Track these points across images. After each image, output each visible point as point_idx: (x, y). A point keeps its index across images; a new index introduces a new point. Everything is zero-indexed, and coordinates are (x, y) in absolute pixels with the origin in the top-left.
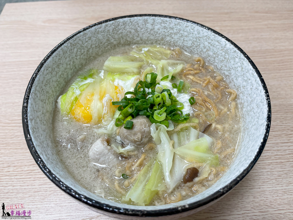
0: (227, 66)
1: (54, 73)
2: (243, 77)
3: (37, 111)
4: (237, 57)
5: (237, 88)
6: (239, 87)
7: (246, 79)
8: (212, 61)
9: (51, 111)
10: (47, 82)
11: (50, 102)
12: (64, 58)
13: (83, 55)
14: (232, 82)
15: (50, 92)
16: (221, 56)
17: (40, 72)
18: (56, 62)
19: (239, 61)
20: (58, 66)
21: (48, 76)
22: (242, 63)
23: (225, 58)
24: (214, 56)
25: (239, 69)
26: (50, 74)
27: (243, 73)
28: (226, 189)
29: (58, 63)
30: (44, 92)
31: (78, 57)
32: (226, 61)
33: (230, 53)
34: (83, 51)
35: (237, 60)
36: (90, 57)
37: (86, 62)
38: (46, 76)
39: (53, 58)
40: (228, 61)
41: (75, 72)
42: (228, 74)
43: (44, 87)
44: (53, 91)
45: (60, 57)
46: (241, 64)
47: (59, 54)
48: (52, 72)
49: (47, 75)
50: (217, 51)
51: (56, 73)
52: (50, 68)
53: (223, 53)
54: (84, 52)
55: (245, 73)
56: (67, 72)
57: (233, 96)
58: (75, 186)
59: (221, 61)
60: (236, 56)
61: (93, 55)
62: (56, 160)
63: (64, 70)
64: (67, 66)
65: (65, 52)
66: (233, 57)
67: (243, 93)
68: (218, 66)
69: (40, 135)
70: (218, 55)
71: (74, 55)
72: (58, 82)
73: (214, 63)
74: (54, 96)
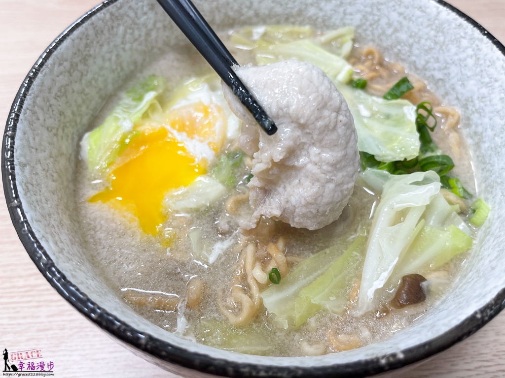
0: (441, 59)
1: (76, 74)
2: (479, 77)
3: (37, 150)
4: (464, 38)
5: (464, 102)
6: (470, 100)
7: (487, 80)
8: (404, 55)
9: (71, 155)
10: (60, 91)
11: (68, 136)
12: (98, 45)
13: (137, 43)
14: (452, 92)
15: (68, 113)
16: (426, 40)
17: (44, 67)
18: (79, 50)
19: (470, 45)
20: (84, 60)
21: (64, 80)
22: (476, 48)
23: (436, 43)
24: (411, 41)
25: (470, 62)
26: (67, 74)
27: (479, 69)
29: (84, 53)
30: (54, 112)
31: (128, 46)
32: (438, 47)
33: (449, 29)
34: (136, 33)
35: (465, 43)
36: (153, 48)
37: (144, 60)
38: (57, 78)
40: (444, 47)
41: (121, 78)
42: (441, 76)
43: (53, 101)
44: (73, 113)
45: (89, 41)
46: (473, 50)
47: (86, 34)
48: (72, 70)
49: (61, 77)
50: (416, 30)
51: (79, 75)
52: (66, 61)
53: (433, 33)
54: (140, 36)
55: (483, 69)
56: (104, 76)
57: (451, 121)
58: (123, 312)
59: (426, 51)
60: (462, 34)
61: (160, 45)
62: (79, 255)
63: (98, 70)
64: (104, 64)
65: (99, 32)
66: (455, 39)
67: (481, 111)
68: (417, 62)
69: (44, 200)
70: (420, 38)
71: (118, 40)
72: (86, 95)
73: (409, 56)
74: (76, 124)
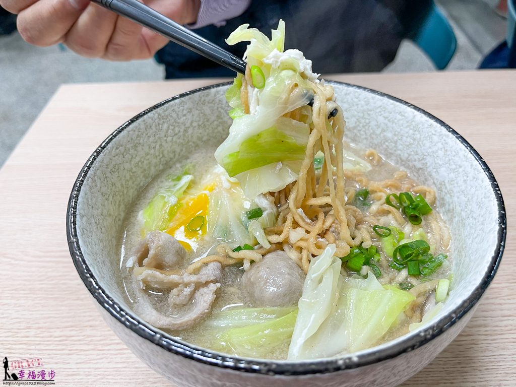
0: (419, 152)
1: (128, 156)
2: (448, 165)
3: (93, 207)
4: (435, 135)
5: (439, 186)
6: (443, 183)
7: (454, 167)
8: (391, 149)
10: (114, 167)
11: (116, 202)
12: (147, 136)
13: (177, 136)
14: (430, 178)
15: (118, 185)
16: (407, 137)
17: (105, 149)
18: (132, 139)
19: (440, 140)
20: (135, 147)
21: (119, 160)
22: (444, 142)
23: (414, 140)
24: (396, 138)
25: (441, 153)
26: (121, 156)
27: (447, 159)
29: (135, 142)
30: (108, 183)
31: (169, 139)
32: (416, 143)
33: (423, 129)
34: (177, 129)
35: (435, 138)
36: (188, 142)
38: (114, 158)
39: (129, 132)
40: (420, 143)
41: (162, 163)
42: (421, 166)
43: (108, 175)
44: (122, 186)
45: (140, 133)
46: (442, 144)
47: (138, 128)
48: (125, 154)
49: (117, 157)
50: (399, 130)
51: (130, 157)
52: (121, 146)
53: (411, 132)
54: (179, 131)
55: (450, 158)
56: (148, 159)
59: (408, 146)
60: (434, 132)
61: (195, 139)
63: (144, 155)
64: (150, 151)
65: (148, 127)
66: (428, 136)
67: (451, 192)
68: (402, 155)
69: (93, 243)
70: (402, 135)
71: (163, 134)
72: (133, 173)
73: (395, 151)
74: (123, 195)
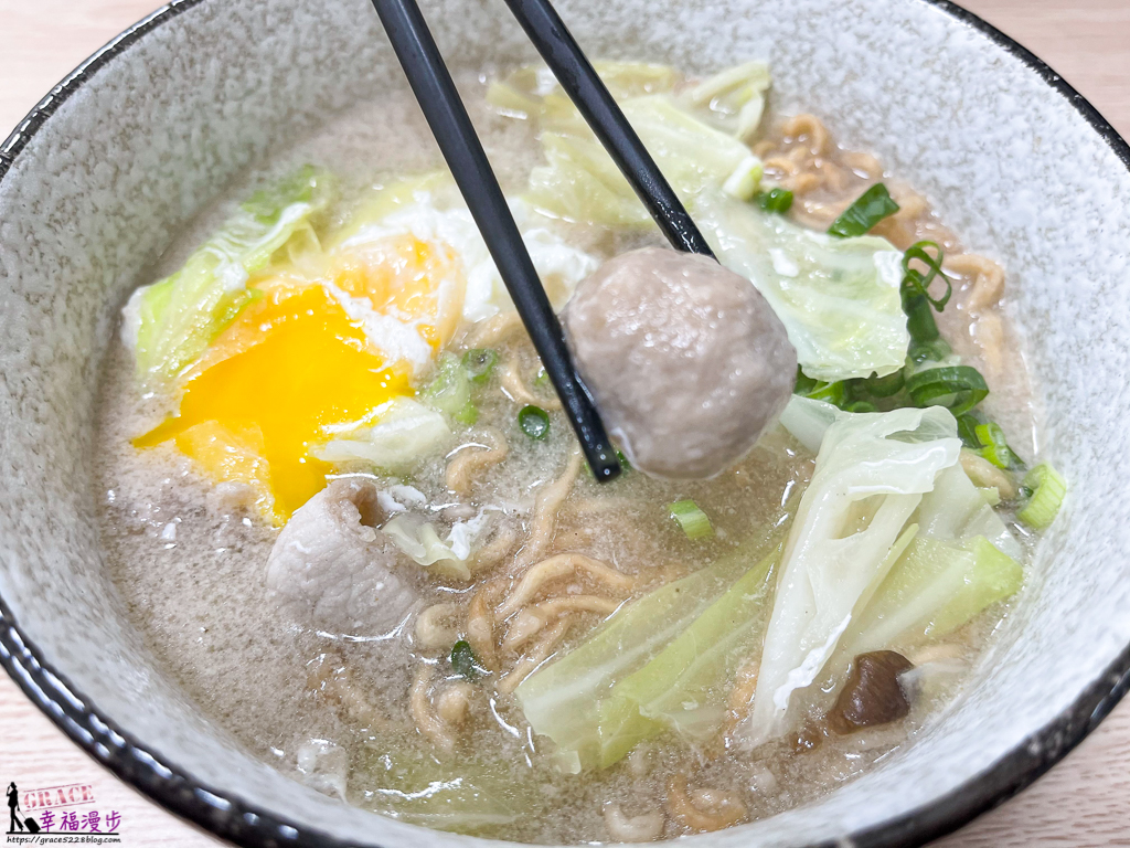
0: (955, 140)
1: (102, 170)
2: (1040, 182)
4: (1006, 91)
5: (1008, 241)
6: (1021, 234)
7: (1059, 188)
8: (869, 131)
9: (87, 360)
10: (60, 208)
11: (80, 315)
12: (157, 102)
13: (252, 99)
14: (979, 217)
15: (82, 260)
16: (921, 97)
17: (23, 152)
18: (109, 113)
19: (1020, 108)
20: (124, 138)
21: (72, 182)
22: (1034, 114)
23: (942, 104)
24: (886, 99)
25: (1021, 147)
26: (80, 170)
27: (1040, 164)
28: (1058, 738)
29: (122, 121)
30: (46, 259)
32: (947, 114)
33: (971, 72)
34: (251, 75)
35: (1008, 102)
36: (291, 112)
37: (272, 140)
38: (56, 178)
39: (96, 91)
40: (961, 114)
41: (214, 182)
42: (954, 181)
43: (43, 233)
44: (95, 262)
45: (133, 92)
46: (1027, 120)
47: (126, 76)
48: (91, 162)
49: (65, 176)
50: (898, 75)
51: (110, 171)
52: (77, 138)
53: (935, 81)
54: (260, 82)
55: (1050, 162)
56: (171, 174)
57: (985, 287)
59: (920, 122)
60: (1003, 83)
61: (308, 105)
63: (156, 162)
64: (172, 147)
65: (160, 72)
66: (987, 94)
67: (1046, 260)
68: (901, 148)
69: (7, 468)
70: (907, 91)
71: (207, 94)
72: (127, 219)
73: (882, 134)
74: (103, 288)
